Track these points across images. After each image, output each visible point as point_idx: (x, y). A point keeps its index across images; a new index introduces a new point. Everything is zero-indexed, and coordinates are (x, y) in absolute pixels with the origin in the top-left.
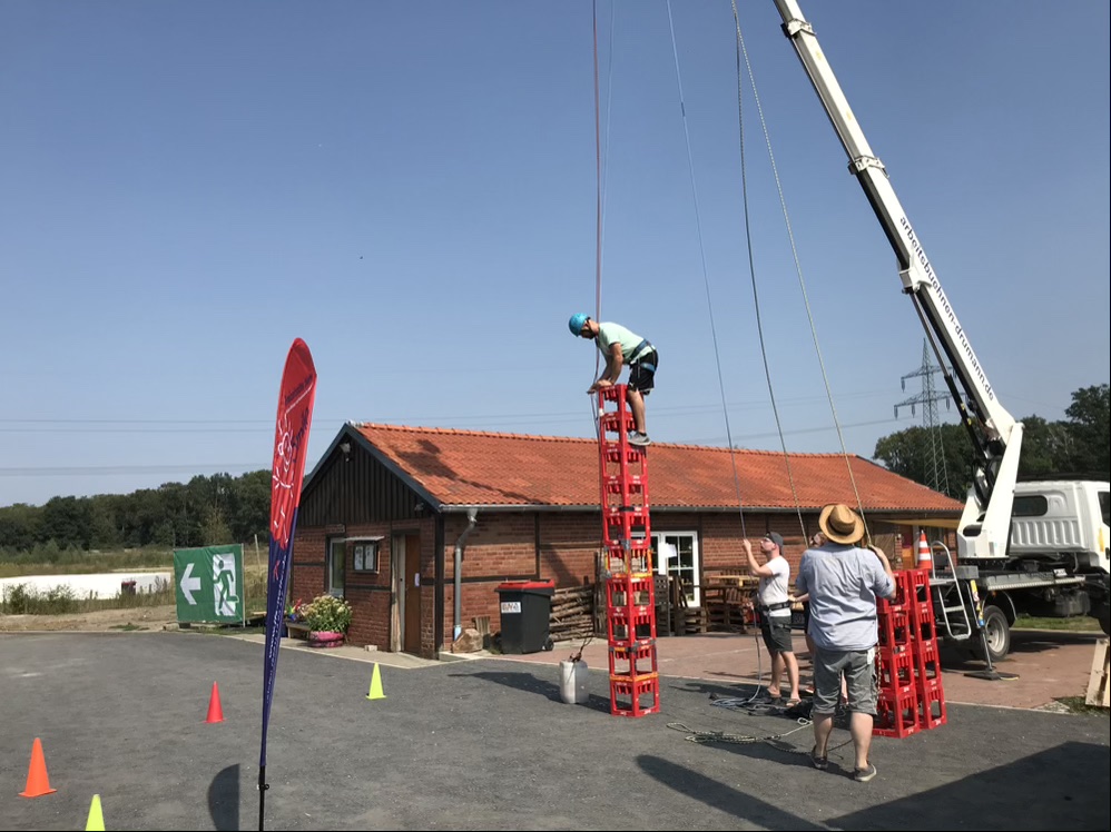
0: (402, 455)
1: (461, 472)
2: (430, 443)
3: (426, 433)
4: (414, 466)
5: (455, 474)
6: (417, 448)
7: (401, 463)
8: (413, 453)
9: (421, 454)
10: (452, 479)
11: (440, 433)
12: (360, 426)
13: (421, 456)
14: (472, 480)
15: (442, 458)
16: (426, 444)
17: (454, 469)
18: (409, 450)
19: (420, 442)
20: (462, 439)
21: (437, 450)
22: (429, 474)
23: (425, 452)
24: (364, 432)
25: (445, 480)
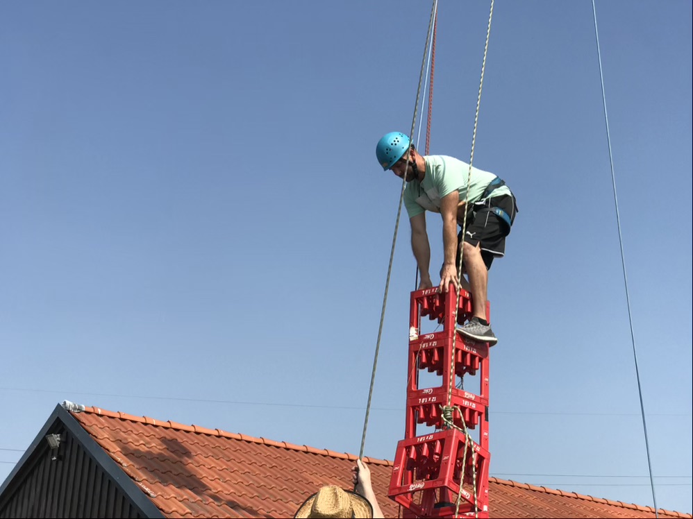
0: (131, 454)
1: (216, 486)
2: (178, 444)
3: (177, 430)
4: (145, 469)
5: (205, 488)
6: (156, 447)
7: (126, 463)
8: (149, 453)
9: (161, 454)
10: (198, 493)
11: (198, 433)
12: (80, 410)
13: (161, 458)
14: (230, 498)
15: (191, 465)
16: (172, 444)
17: (205, 481)
18: (144, 449)
19: (163, 440)
20: (228, 444)
21: (187, 453)
22: (164, 482)
23: (167, 454)
24: (83, 418)
25: (187, 494)
